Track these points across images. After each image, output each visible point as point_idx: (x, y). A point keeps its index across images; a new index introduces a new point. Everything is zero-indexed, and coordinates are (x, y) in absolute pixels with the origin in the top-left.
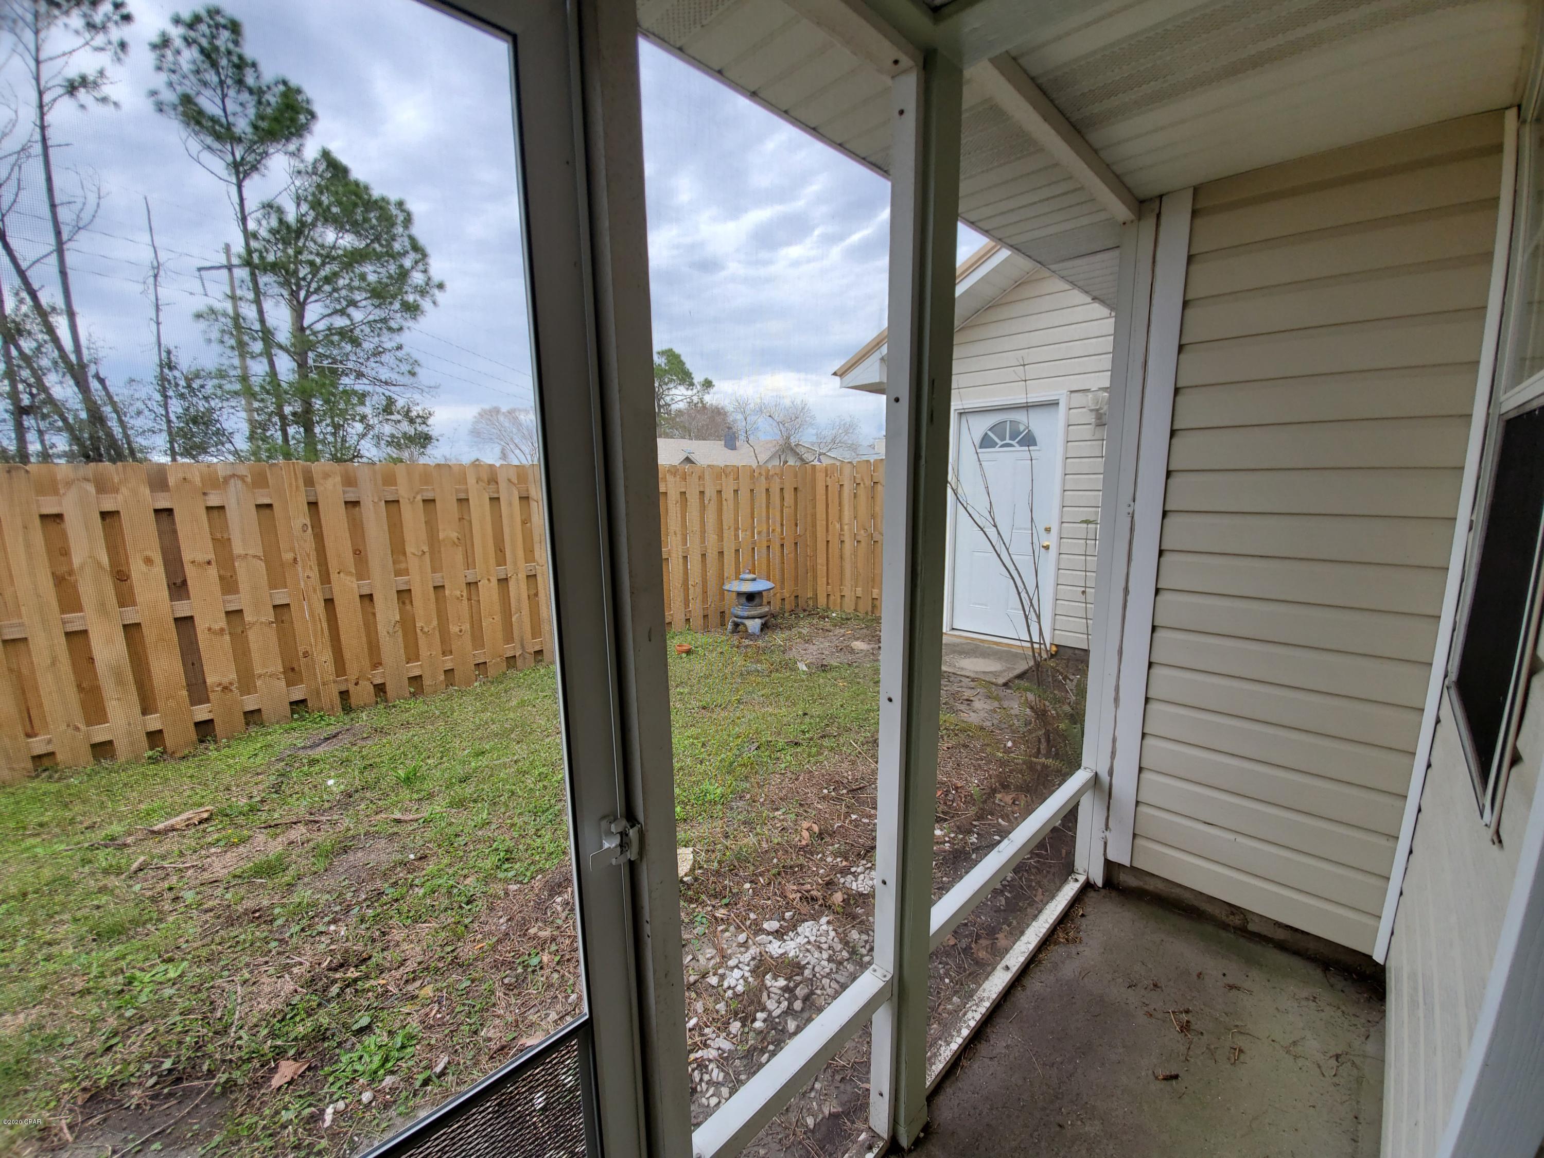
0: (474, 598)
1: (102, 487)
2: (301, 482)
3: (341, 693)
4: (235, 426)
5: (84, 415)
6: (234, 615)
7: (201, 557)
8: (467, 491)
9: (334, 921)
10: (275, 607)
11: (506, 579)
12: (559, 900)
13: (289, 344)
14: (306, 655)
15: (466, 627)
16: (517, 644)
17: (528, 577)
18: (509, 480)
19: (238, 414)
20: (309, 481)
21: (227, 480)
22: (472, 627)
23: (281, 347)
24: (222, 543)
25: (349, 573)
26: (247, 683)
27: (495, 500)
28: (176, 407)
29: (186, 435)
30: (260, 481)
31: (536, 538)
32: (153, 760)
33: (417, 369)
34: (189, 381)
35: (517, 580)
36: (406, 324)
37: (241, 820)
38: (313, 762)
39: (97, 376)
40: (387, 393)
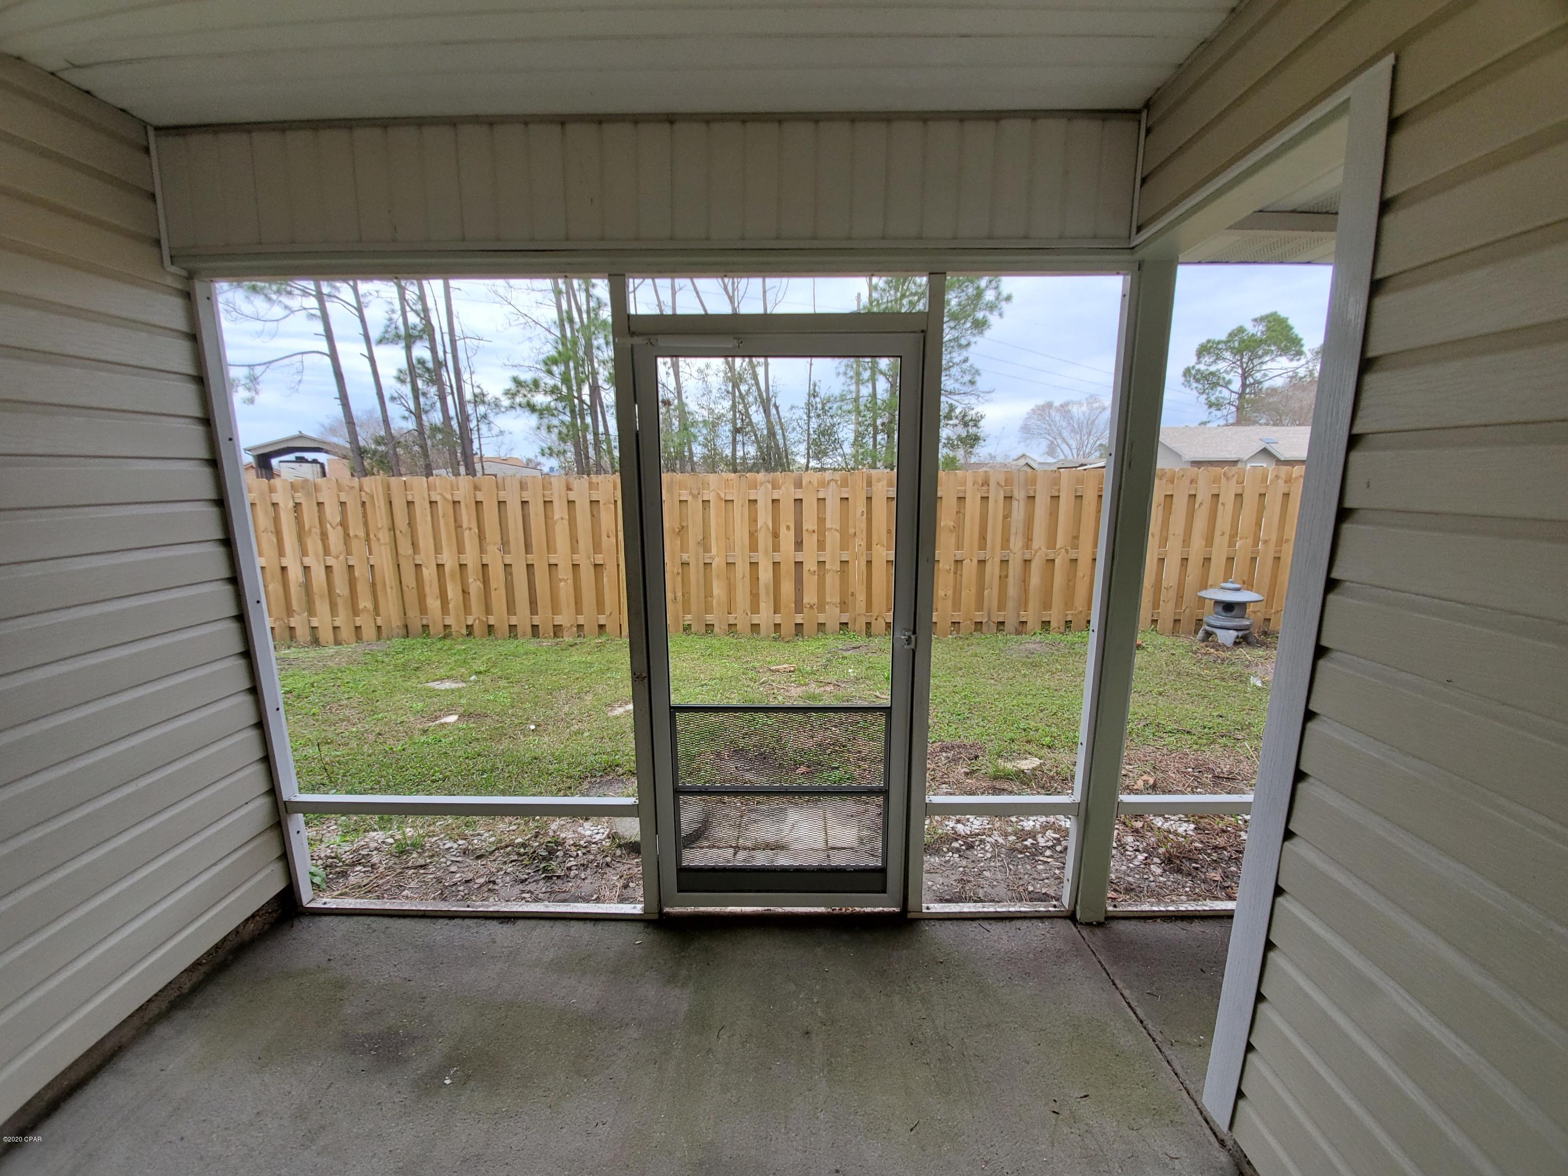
0: (959, 572)
1: (775, 486)
2: (865, 484)
3: (867, 623)
4: (846, 436)
5: (765, 432)
6: (821, 563)
7: (811, 528)
8: (965, 492)
9: (836, 726)
10: (841, 562)
11: (984, 561)
12: (944, 754)
13: (887, 369)
14: (853, 594)
15: (950, 593)
16: (985, 613)
17: (1002, 561)
18: (998, 483)
19: (849, 427)
20: (869, 484)
21: (829, 482)
22: (954, 593)
23: (881, 372)
24: (821, 520)
25: (883, 545)
26: (821, 606)
27: (985, 499)
28: (814, 424)
29: (816, 443)
30: (844, 483)
31: (1013, 530)
32: (775, 639)
33: (977, 378)
34: (824, 405)
35: (993, 562)
36: (973, 339)
37: (806, 675)
38: (844, 658)
39: (775, 405)
40: (950, 401)
